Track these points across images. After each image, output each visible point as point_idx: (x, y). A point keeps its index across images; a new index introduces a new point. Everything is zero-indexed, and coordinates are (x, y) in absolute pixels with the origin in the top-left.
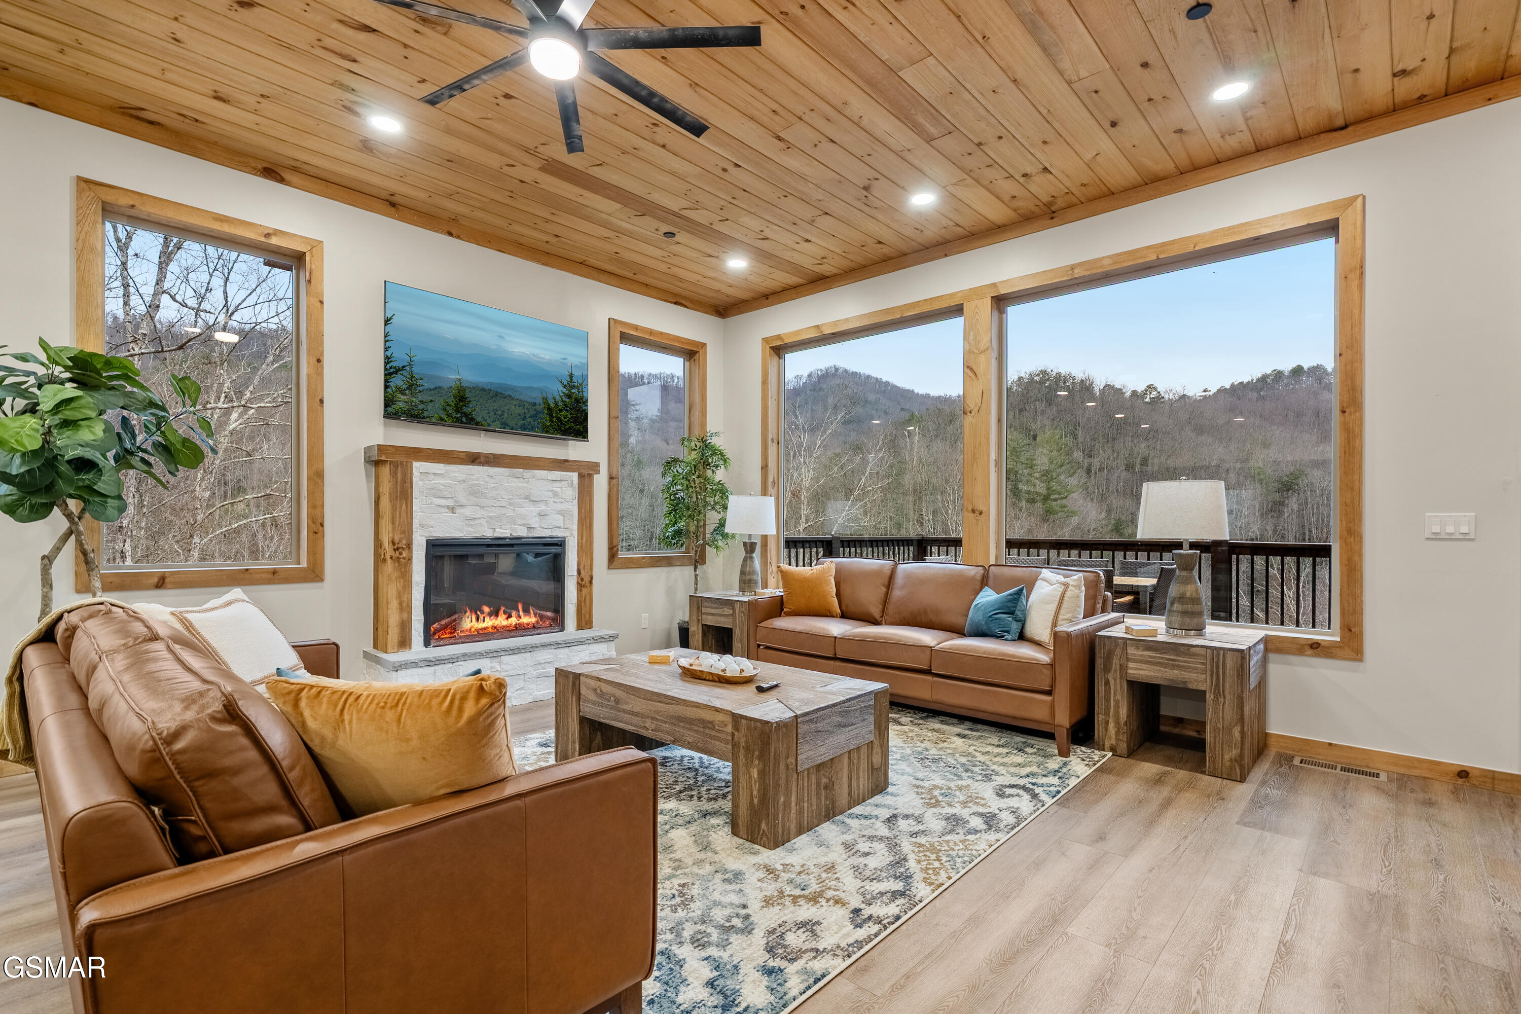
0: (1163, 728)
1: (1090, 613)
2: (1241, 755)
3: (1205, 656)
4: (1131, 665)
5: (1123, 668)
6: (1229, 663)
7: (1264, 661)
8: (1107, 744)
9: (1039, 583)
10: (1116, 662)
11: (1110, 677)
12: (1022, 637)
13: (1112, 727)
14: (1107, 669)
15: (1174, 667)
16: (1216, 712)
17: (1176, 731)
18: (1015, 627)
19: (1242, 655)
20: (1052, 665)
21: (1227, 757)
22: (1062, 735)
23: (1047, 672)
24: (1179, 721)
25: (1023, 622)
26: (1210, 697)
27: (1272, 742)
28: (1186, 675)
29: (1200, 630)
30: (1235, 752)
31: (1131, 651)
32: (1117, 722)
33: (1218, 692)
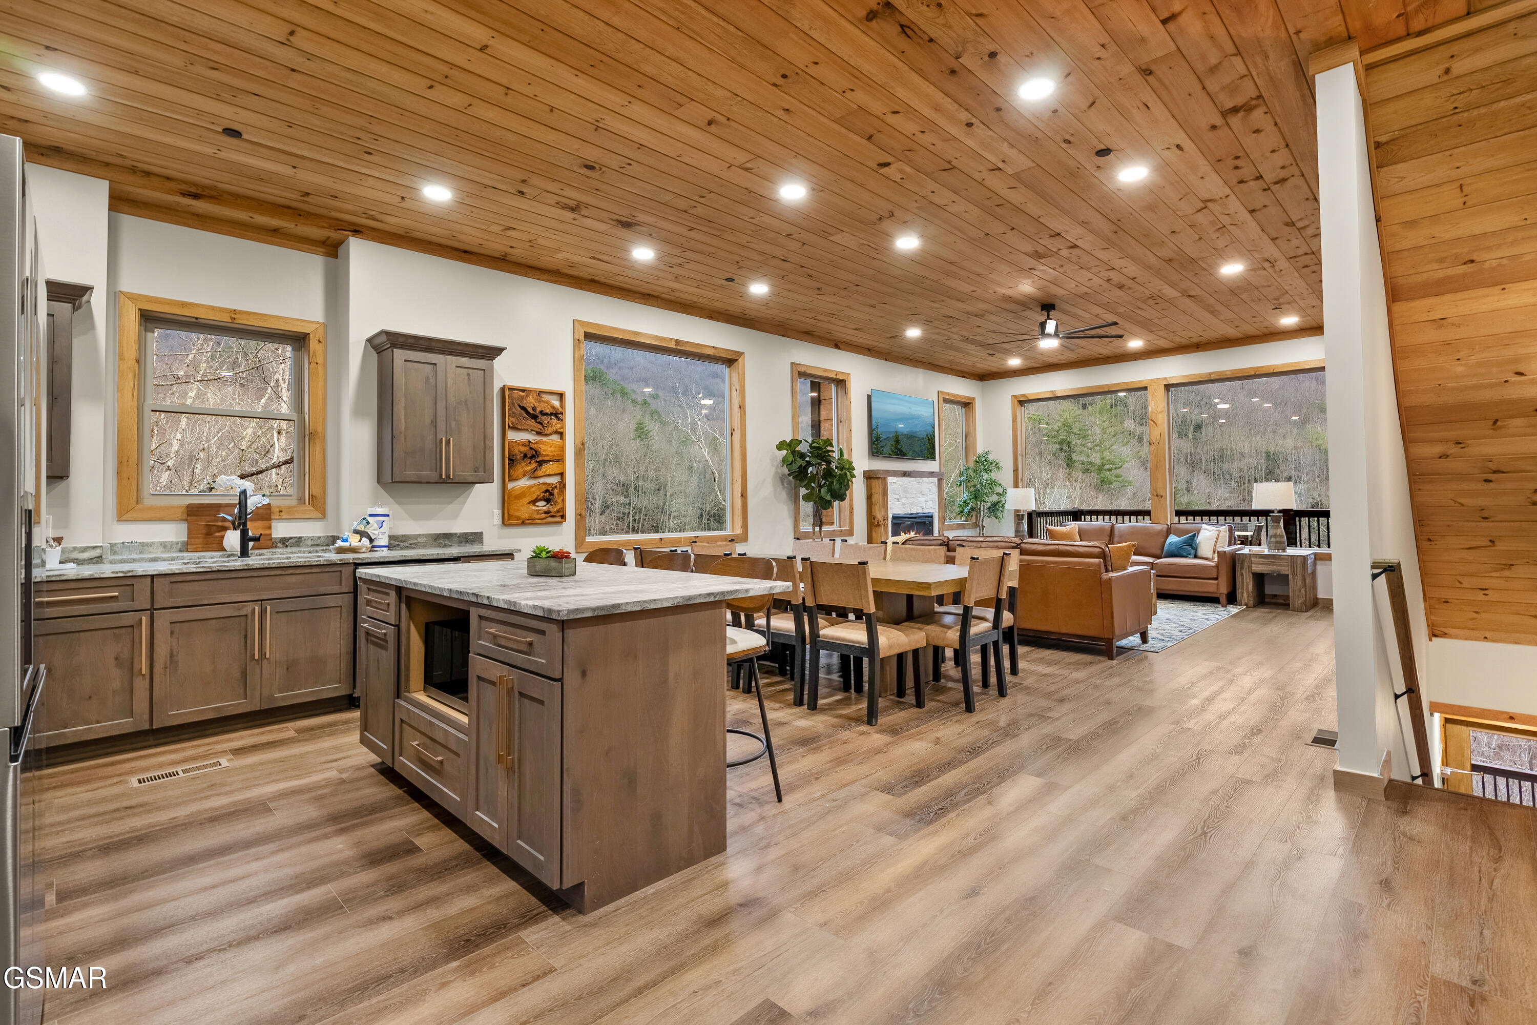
0: (1266, 600)
1: (1230, 545)
2: (1305, 601)
3: (1288, 559)
4: (1253, 565)
5: (1250, 567)
6: (1298, 562)
7: (1315, 564)
8: (1243, 602)
9: (1202, 531)
10: (1246, 564)
11: (1243, 572)
12: (1196, 557)
13: (1245, 595)
14: (1242, 568)
15: (1274, 565)
16: (1294, 583)
17: (1273, 601)
18: (1193, 552)
19: (1305, 558)
20: (1217, 566)
21: (1299, 602)
22: (1223, 599)
23: (1215, 570)
24: (1275, 596)
25: (1196, 550)
26: (1290, 577)
27: (1320, 601)
28: (1279, 568)
29: (1284, 550)
30: (1303, 599)
31: (1253, 559)
32: (1248, 592)
33: (1294, 574)
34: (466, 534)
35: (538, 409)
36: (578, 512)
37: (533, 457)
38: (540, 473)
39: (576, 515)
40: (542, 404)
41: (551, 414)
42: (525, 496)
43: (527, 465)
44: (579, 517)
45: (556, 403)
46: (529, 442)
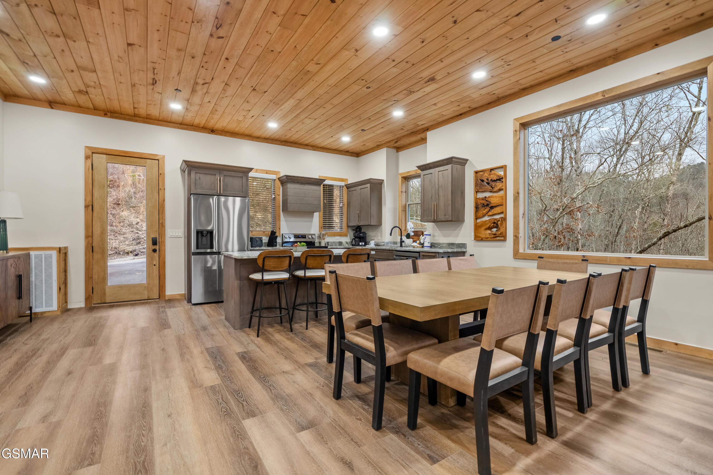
34: (459, 244)
35: (490, 179)
36: (515, 234)
37: (488, 205)
38: (490, 213)
39: (514, 236)
40: (492, 176)
41: (497, 180)
42: (483, 226)
43: (484, 210)
44: (515, 237)
45: (502, 173)
46: (486, 197)
